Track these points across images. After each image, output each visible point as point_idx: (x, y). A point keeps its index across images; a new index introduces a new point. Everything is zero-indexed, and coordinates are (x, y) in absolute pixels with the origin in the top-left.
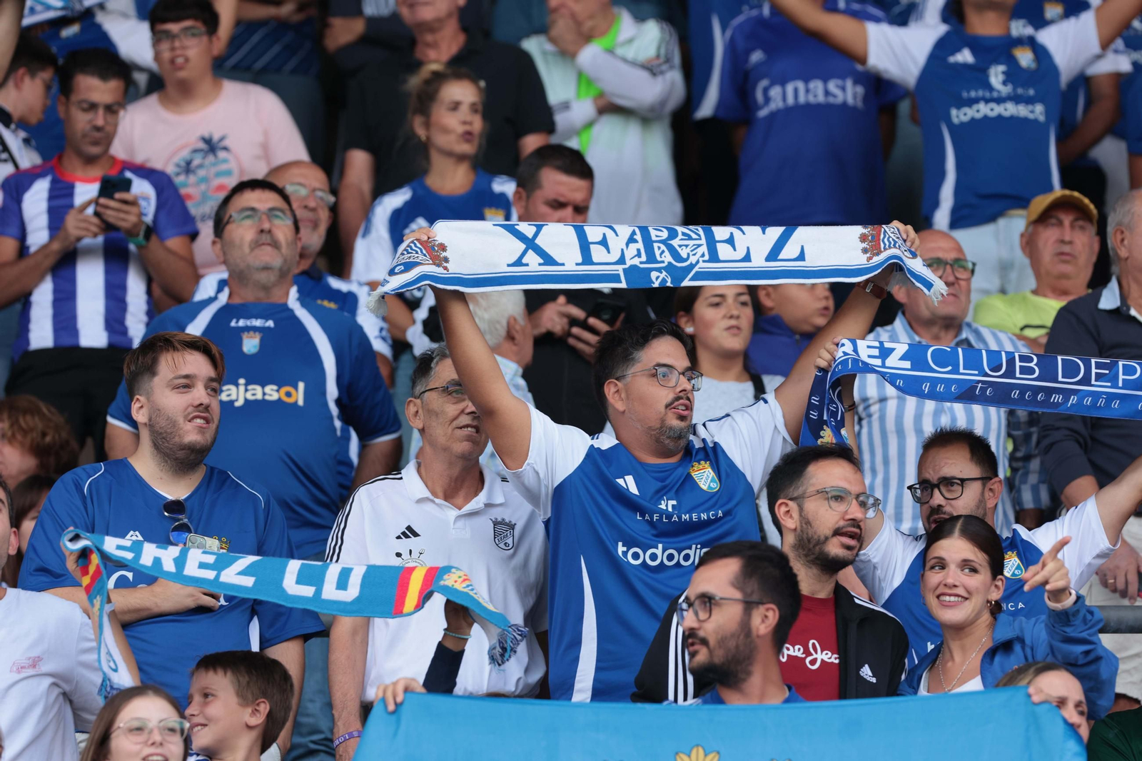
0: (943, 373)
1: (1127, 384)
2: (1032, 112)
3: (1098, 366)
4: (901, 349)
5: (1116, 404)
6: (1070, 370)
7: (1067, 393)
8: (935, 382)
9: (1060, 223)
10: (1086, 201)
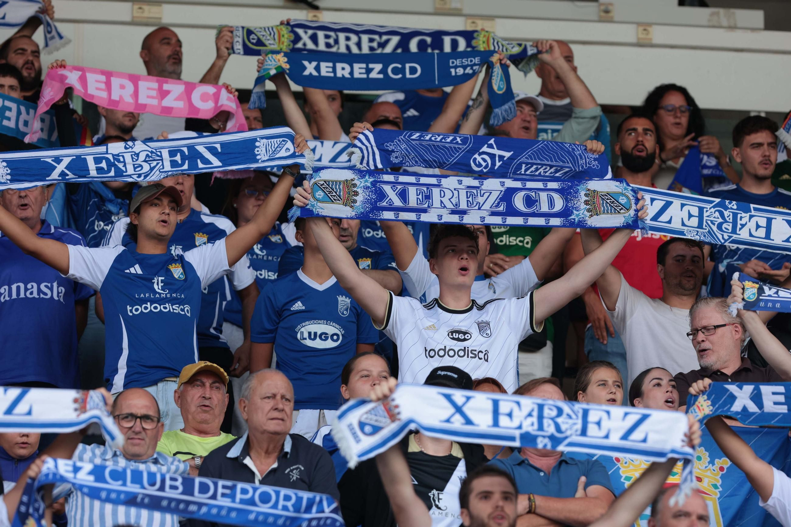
0: (116, 485)
1: (242, 501)
2: (183, 310)
3: (224, 487)
4: (88, 467)
5: (233, 515)
6: (204, 489)
7: (201, 505)
8: (109, 491)
9: (203, 385)
10: (222, 370)
